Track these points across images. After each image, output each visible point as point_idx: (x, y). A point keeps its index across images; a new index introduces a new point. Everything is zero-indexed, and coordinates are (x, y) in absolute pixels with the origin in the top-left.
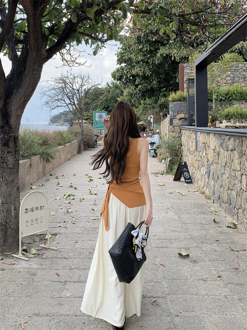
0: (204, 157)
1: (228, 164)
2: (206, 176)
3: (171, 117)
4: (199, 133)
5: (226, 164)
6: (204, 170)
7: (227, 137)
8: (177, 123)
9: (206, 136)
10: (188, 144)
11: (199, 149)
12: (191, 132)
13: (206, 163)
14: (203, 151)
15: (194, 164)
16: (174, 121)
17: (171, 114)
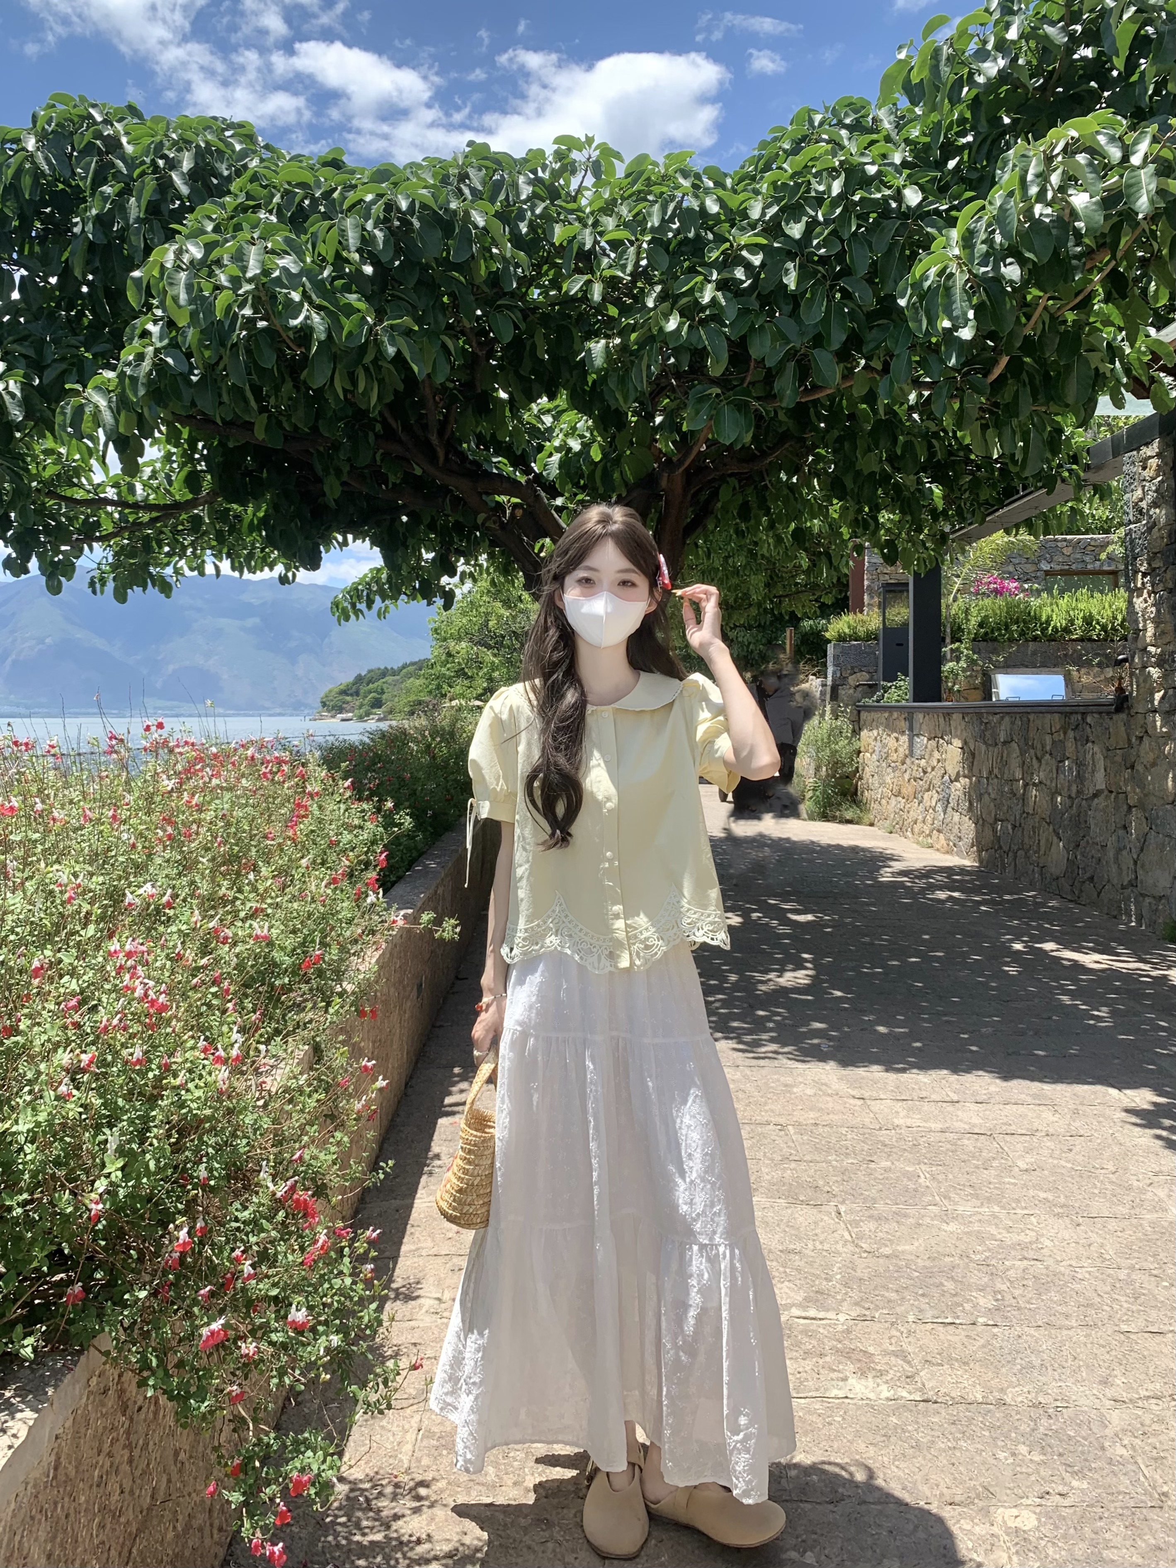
0: (933, 769)
1: (996, 771)
2: (939, 808)
3: (834, 680)
4: (921, 716)
5: (990, 773)
6: (931, 798)
7: (996, 718)
8: (850, 696)
9: (941, 720)
10: (885, 746)
11: (918, 752)
12: (895, 715)
13: (937, 782)
14: (931, 755)
15: (904, 791)
16: (842, 692)
17: (834, 673)
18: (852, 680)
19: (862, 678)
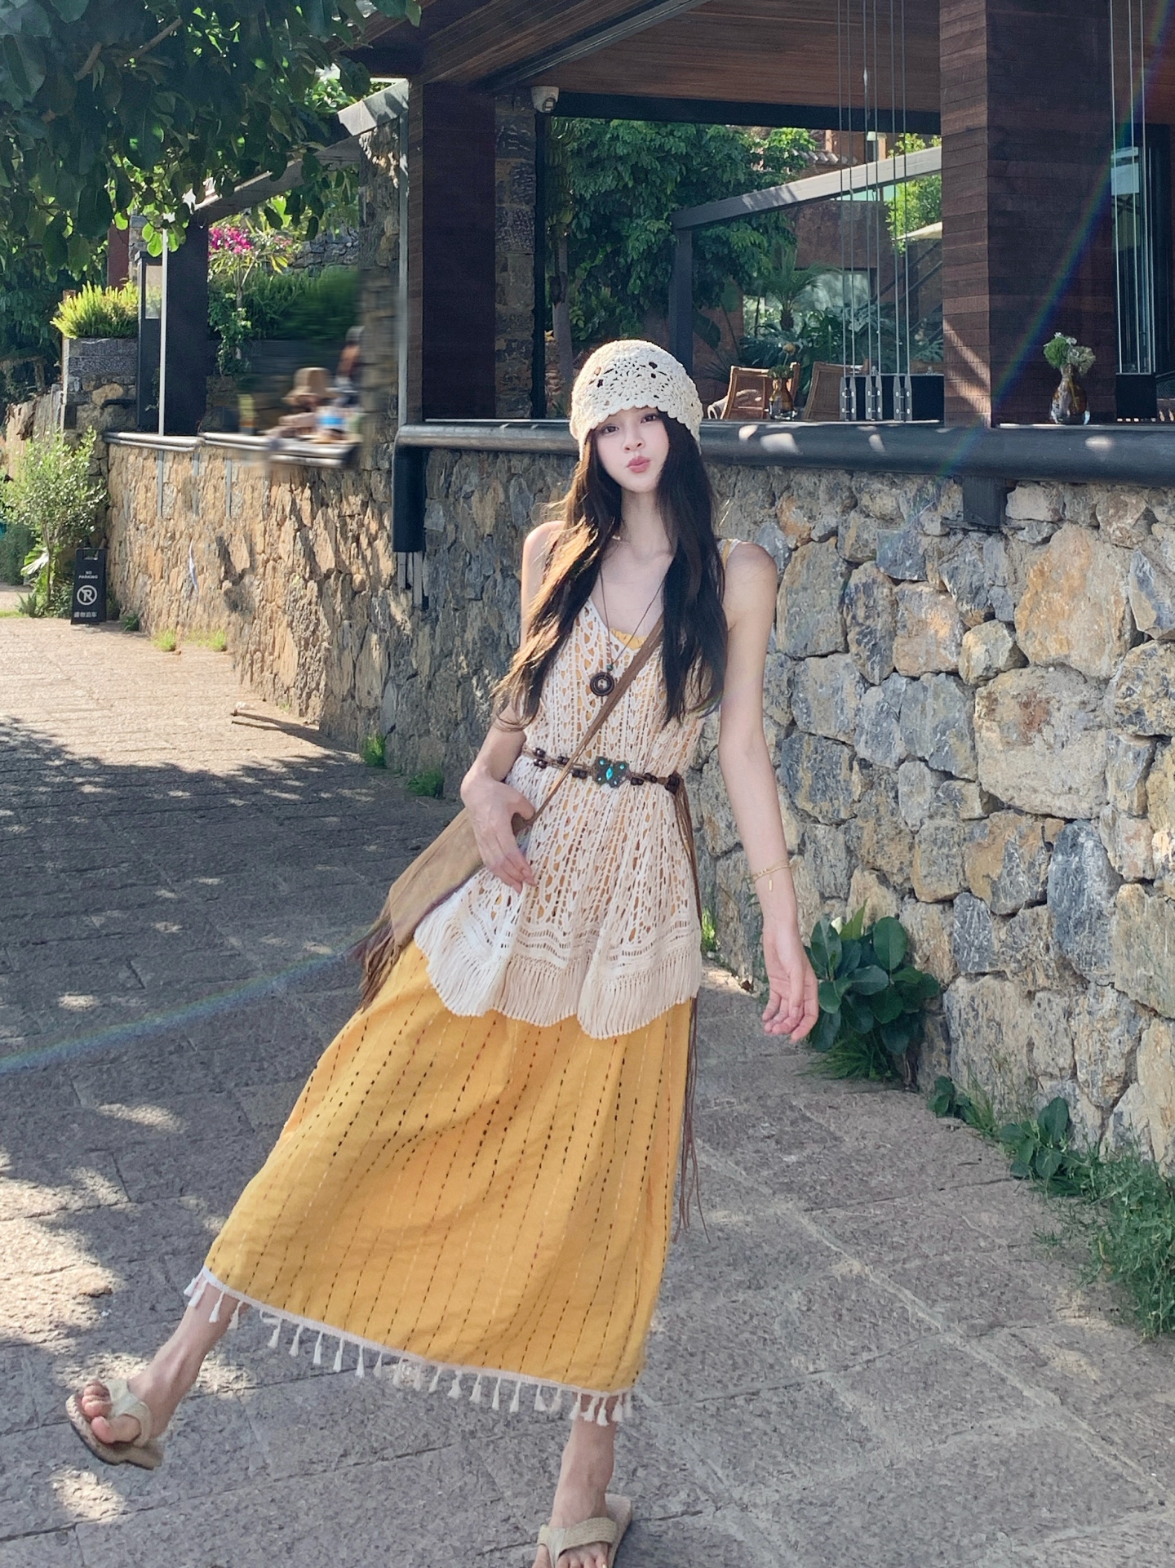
0: (181, 535)
3: (70, 397)
4: (171, 457)
8: (96, 421)
9: (189, 465)
10: (132, 499)
11: (167, 510)
12: (146, 454)
14: (180, 514)
16: (82, 414)
17: (71, 385)
18: (98, 396)
19: (114, 391)
